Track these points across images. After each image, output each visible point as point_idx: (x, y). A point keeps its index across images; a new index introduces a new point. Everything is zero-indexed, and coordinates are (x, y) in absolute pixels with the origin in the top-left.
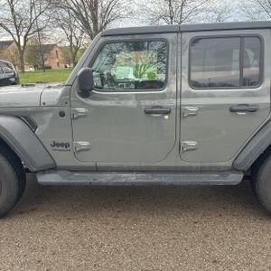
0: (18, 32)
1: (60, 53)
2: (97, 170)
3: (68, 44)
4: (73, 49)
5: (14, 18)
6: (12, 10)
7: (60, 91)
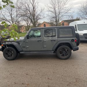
0: (13, 23)
1: (24, 28)
2: (30, 51)
3: (27, 25)
4: (28, 27)
5: (12, 19)
6: (11, 17)
7: (24, 38)
